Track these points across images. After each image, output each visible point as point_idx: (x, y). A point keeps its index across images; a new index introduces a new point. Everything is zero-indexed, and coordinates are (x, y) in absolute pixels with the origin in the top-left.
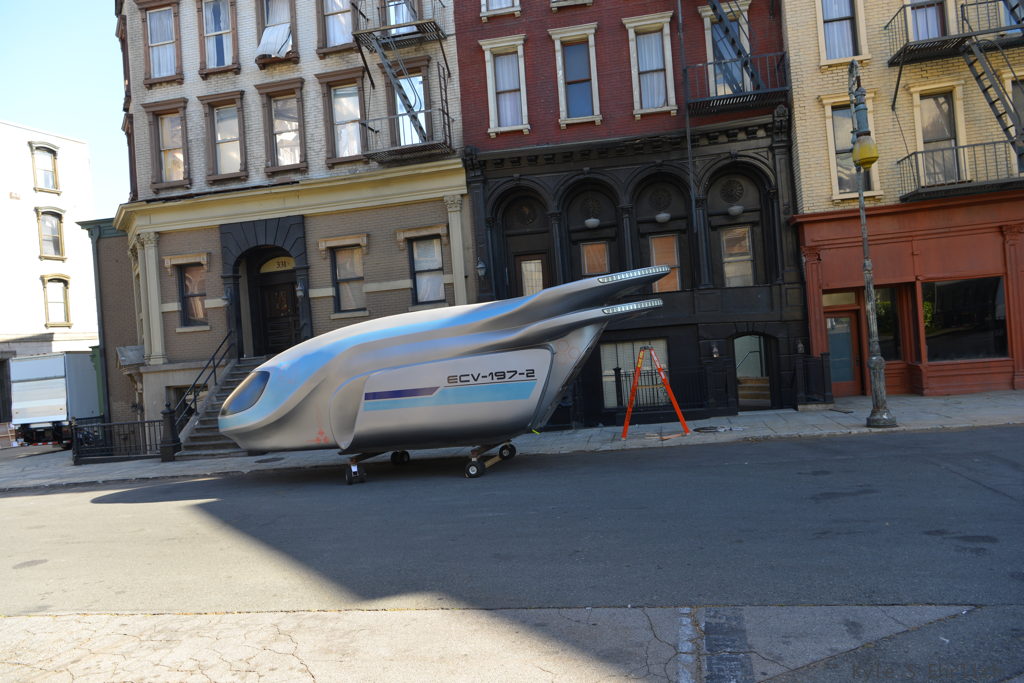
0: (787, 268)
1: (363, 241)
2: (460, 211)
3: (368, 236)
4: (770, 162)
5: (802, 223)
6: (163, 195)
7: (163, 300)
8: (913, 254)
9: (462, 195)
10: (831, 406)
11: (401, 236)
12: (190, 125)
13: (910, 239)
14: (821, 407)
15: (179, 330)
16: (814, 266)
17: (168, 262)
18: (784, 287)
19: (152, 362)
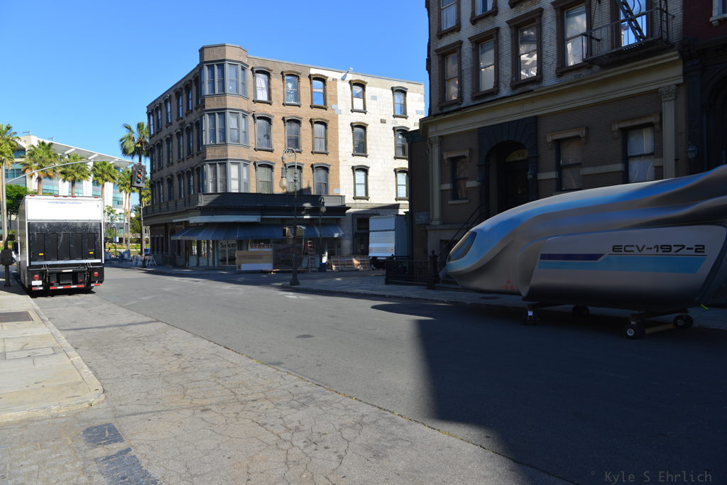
1: (582, 133)
2: (675, 100)
3: (587, 129)
6: (445, 110)
7: (442, 182)
9: (678, 85)
11: (616, 127)
12: (463, 59)
15: (450, 202)
17: (445, 157)
19: (433, 223)
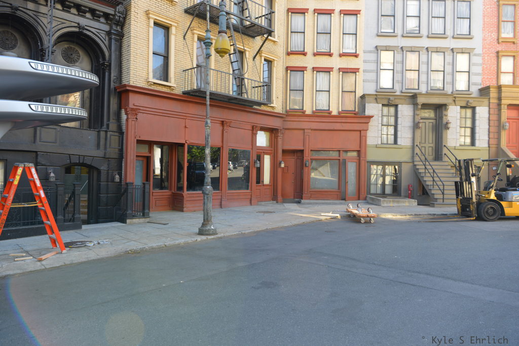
0: (111, 120)
4: (107, 43)
5: (128, 91)
8: (186, 127)
10: (148, 220)
13: (185, 118)
14: (142, 220)
16: (133, 122)
18: (109, 134)
